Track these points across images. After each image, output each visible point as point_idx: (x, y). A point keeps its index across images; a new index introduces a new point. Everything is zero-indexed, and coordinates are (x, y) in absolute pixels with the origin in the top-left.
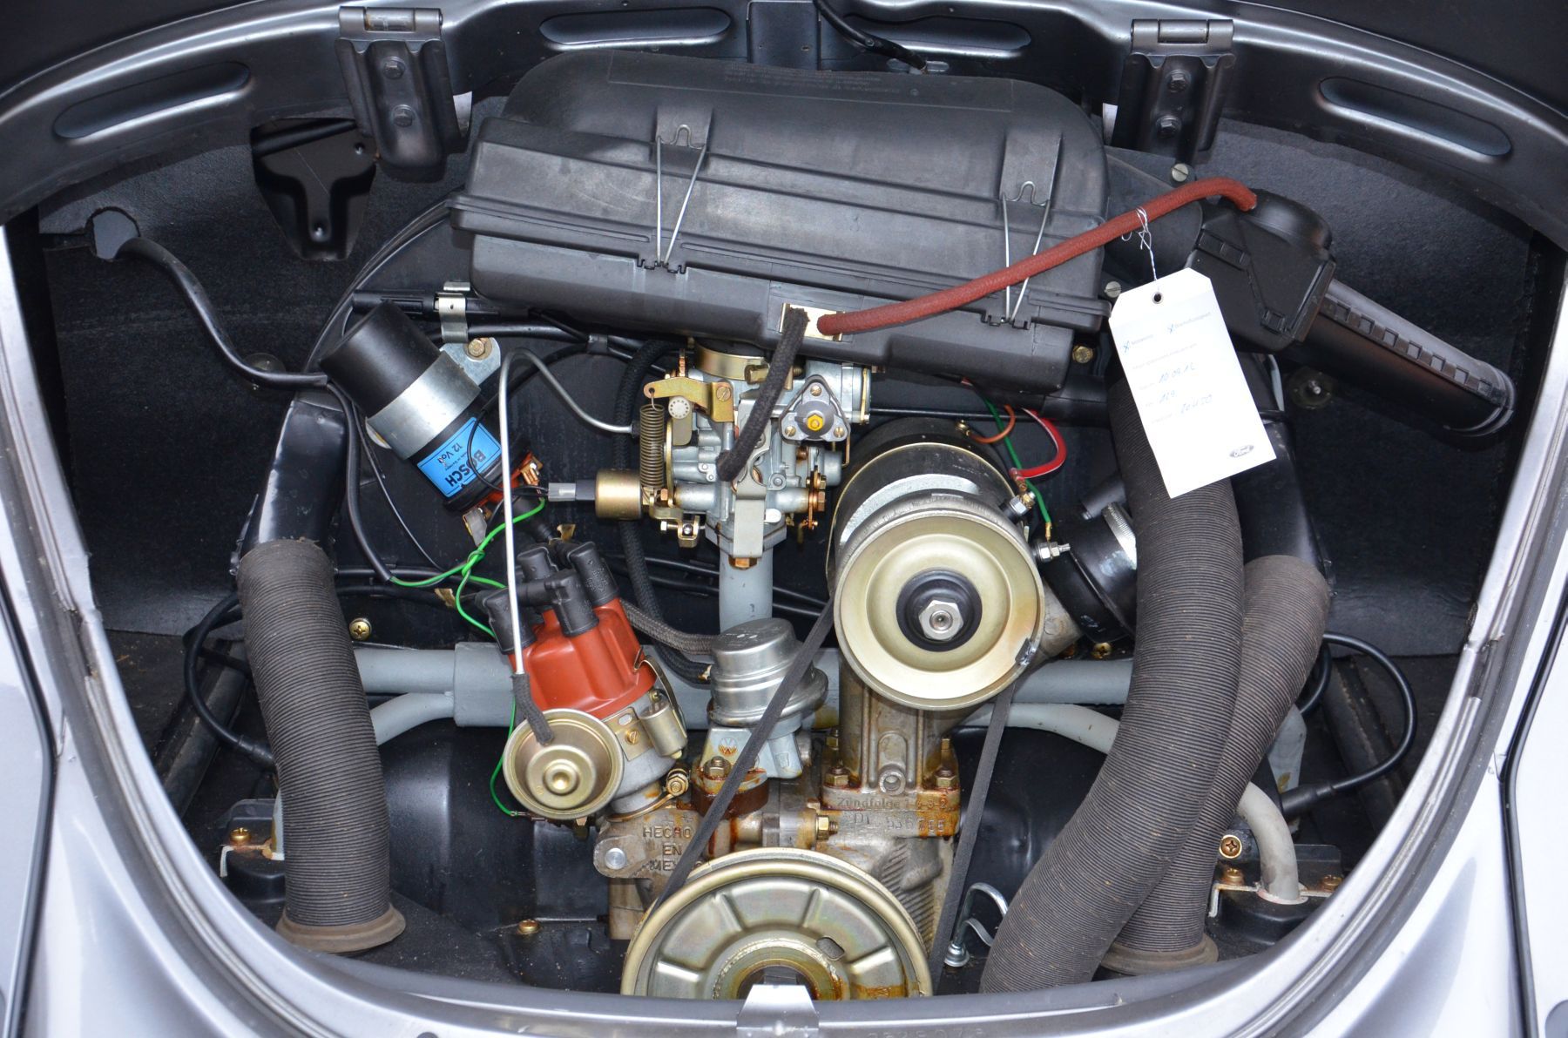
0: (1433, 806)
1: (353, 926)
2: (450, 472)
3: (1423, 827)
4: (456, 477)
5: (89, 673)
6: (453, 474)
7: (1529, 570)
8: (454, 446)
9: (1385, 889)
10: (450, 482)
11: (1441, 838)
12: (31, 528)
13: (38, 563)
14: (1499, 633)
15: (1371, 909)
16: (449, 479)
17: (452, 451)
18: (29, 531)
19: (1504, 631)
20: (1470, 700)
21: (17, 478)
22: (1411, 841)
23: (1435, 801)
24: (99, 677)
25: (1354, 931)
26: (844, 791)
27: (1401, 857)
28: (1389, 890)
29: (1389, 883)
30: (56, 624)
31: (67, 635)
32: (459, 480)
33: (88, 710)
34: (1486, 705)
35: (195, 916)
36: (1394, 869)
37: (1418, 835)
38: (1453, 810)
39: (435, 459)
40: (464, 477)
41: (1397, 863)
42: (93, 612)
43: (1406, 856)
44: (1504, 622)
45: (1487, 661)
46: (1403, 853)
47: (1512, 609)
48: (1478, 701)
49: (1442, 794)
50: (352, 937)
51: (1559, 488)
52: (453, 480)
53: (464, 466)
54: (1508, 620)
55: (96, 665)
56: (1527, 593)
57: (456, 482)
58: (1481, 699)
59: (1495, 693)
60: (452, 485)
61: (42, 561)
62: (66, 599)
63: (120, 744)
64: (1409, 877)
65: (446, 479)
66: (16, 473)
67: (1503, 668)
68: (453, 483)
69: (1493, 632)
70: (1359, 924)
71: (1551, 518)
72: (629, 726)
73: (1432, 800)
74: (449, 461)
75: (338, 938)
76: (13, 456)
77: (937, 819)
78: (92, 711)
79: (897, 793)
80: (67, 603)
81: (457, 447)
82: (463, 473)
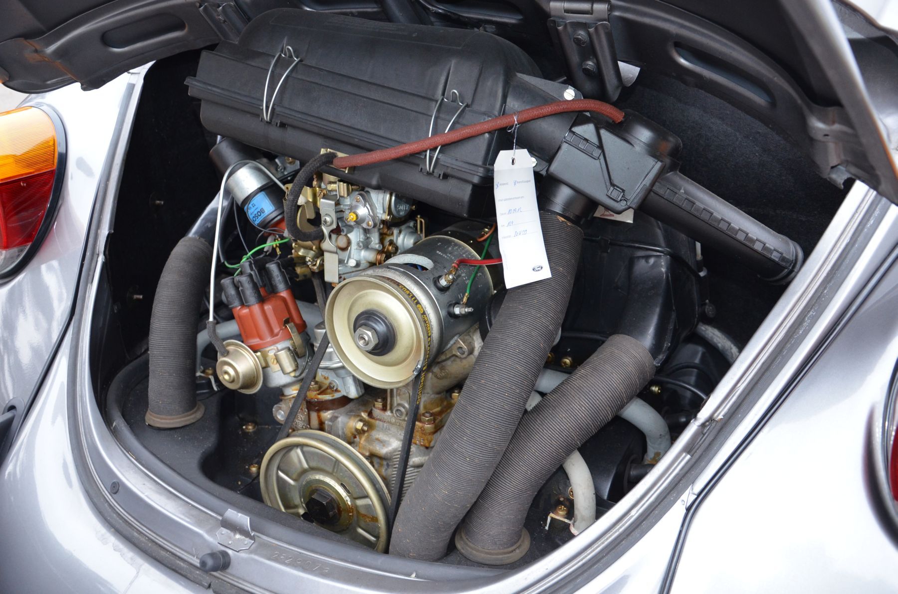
0: (632, 516)
1: (164, 417)
3: (621, 527)
7: (756, 379)
9: (582, 560)
11: (630, 538)
14: (720, 416)
15: (569, 569)
19: (724, 416)
20: (684, 454)
22: (609, 535)
23: (635, 514)
25: (553, 579)
26: (378, 411)
27: (600, 543)
28: (584, 561)
29: (586, 556)
34: (694, 460)
36: (592, 549)
37: (616, 532)
38: (644, 522)
41: (595, 546)
43: (603, 543)
44: (726, 410)
45: (706, 433)
46: (602, 541)
47: (735, 403)
48: (689, 457)
49: (641, 511)
51: (796, 329)
54: (729, 409)
56: (748, 394)
58: (692, 456)
59: (702, 454)
64: (601, 556)
67: (713, 440)
69: (716, 415)
70: (557, 577)
71: (783, 348)
73: (633, 512)
77: (421, 437)
79: (401, 419)
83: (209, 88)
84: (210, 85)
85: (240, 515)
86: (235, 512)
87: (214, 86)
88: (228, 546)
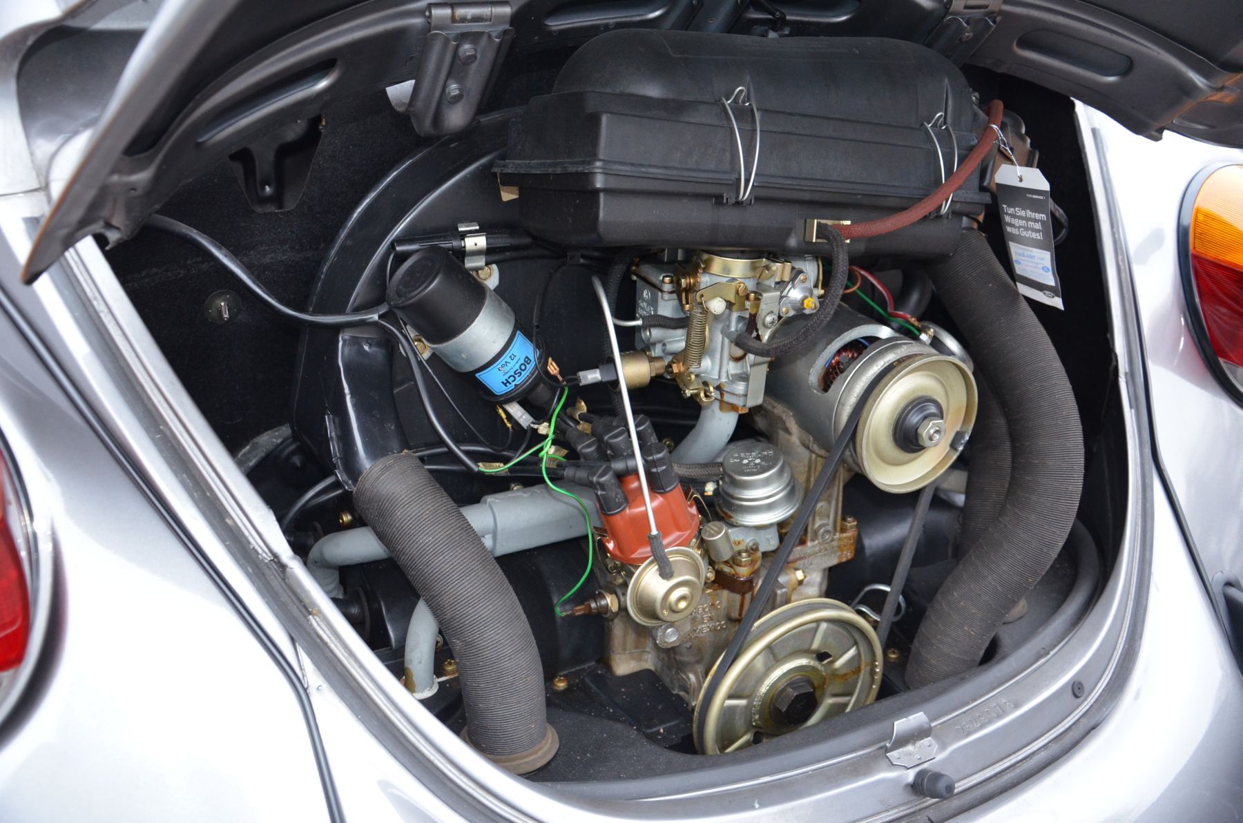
1: (538, 746)
2: (507, 377)
4: (512, 379)
5: (310, 613)
6: (509, 377)
8: (511, 356)
10: (505, 384)
12: (208, 494)
13: (226, 524)
16: (505, 382)
17: (509, 360)
18: (208, 498)
21: (179, 451)
24: (320, 613)
30: (263, 574)
31: (276, 583)
32: (513, 381)
33: (321, 644)
35: (477, 792)
39: (496, 369)
40: (518, 379)
42: (294, 558)
50: (540, 753)
52: (508, 382)
53: (517, 370)
55: (314, 604)
57: (510, 383)
60: (506, 386)
61: (228, 521)
62: (264, 551)
63: (361, 666)
65: (503, 382)
66: (177, 447)
68: (508, 384)
72: (696, 545)
74: (507, 369)
75: (531, 758)
76: (168, 432)
78: (326, 644)
79: (828, 540)
80: (266, 554)
81: (513, 356)
82: (516, 376)
83: (643, 170)
84: (643, 166)
85: (911, 717)
86: (904, 719)
87: (650, 166)
88: (920, 762)
